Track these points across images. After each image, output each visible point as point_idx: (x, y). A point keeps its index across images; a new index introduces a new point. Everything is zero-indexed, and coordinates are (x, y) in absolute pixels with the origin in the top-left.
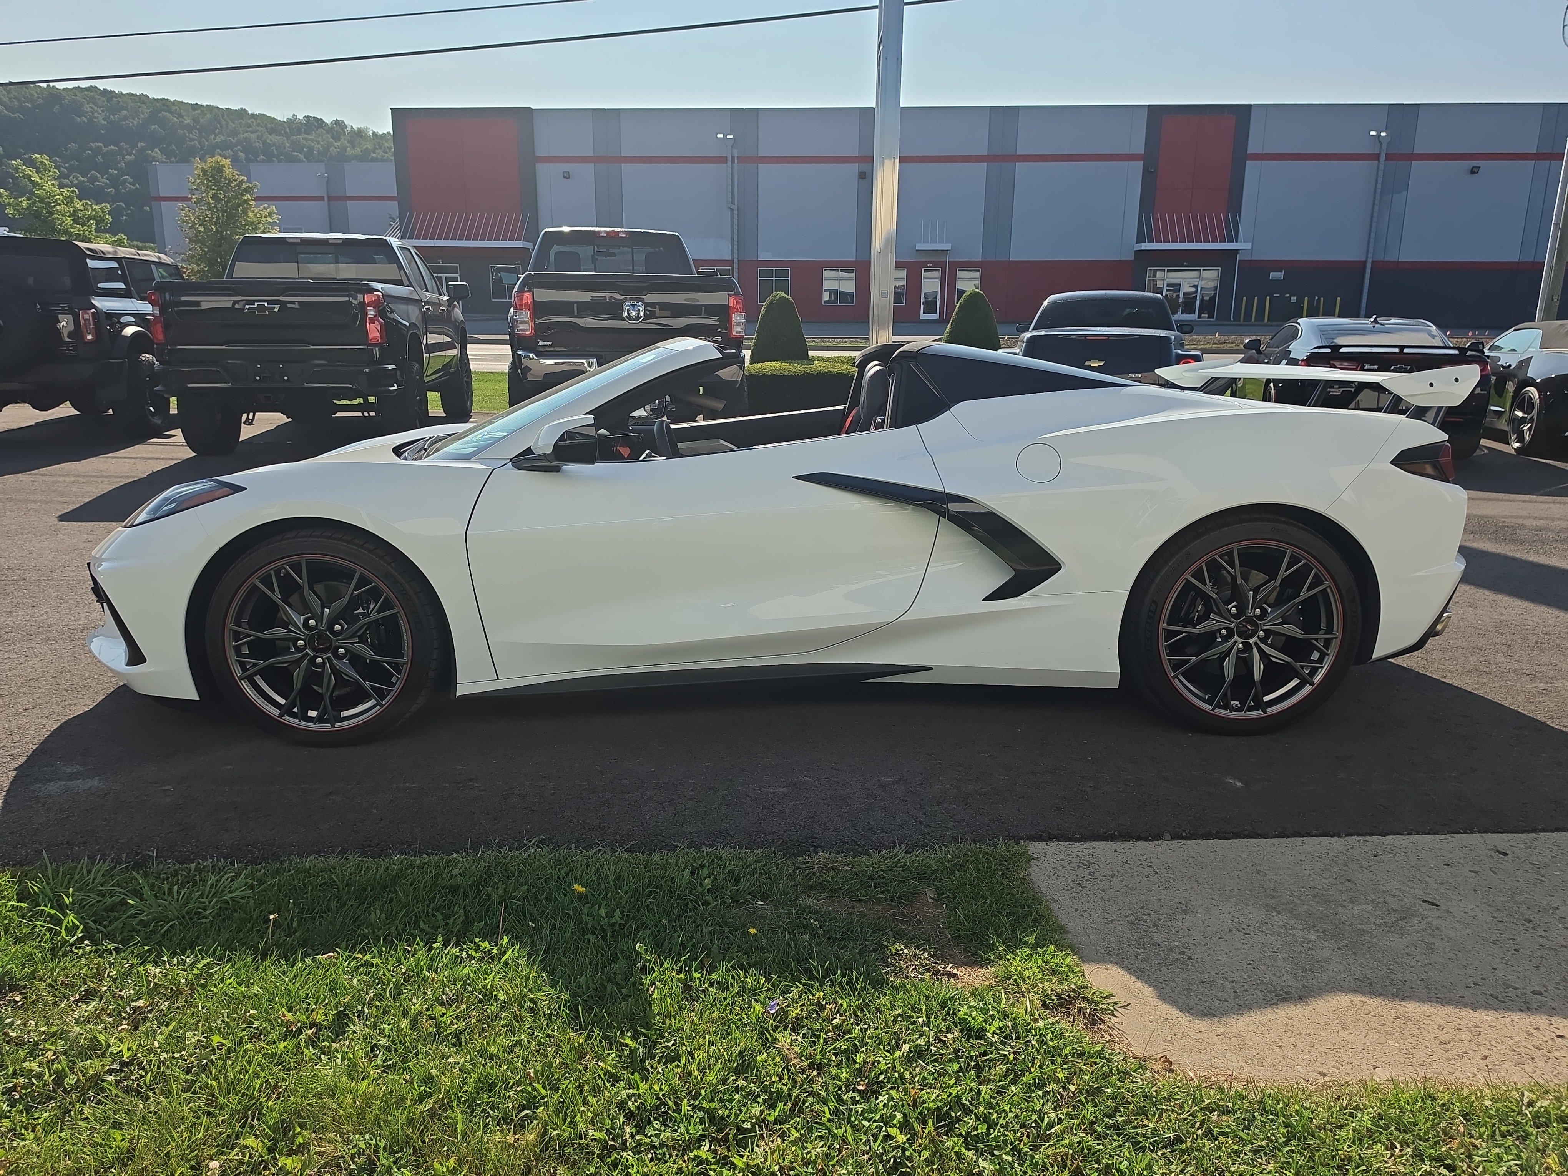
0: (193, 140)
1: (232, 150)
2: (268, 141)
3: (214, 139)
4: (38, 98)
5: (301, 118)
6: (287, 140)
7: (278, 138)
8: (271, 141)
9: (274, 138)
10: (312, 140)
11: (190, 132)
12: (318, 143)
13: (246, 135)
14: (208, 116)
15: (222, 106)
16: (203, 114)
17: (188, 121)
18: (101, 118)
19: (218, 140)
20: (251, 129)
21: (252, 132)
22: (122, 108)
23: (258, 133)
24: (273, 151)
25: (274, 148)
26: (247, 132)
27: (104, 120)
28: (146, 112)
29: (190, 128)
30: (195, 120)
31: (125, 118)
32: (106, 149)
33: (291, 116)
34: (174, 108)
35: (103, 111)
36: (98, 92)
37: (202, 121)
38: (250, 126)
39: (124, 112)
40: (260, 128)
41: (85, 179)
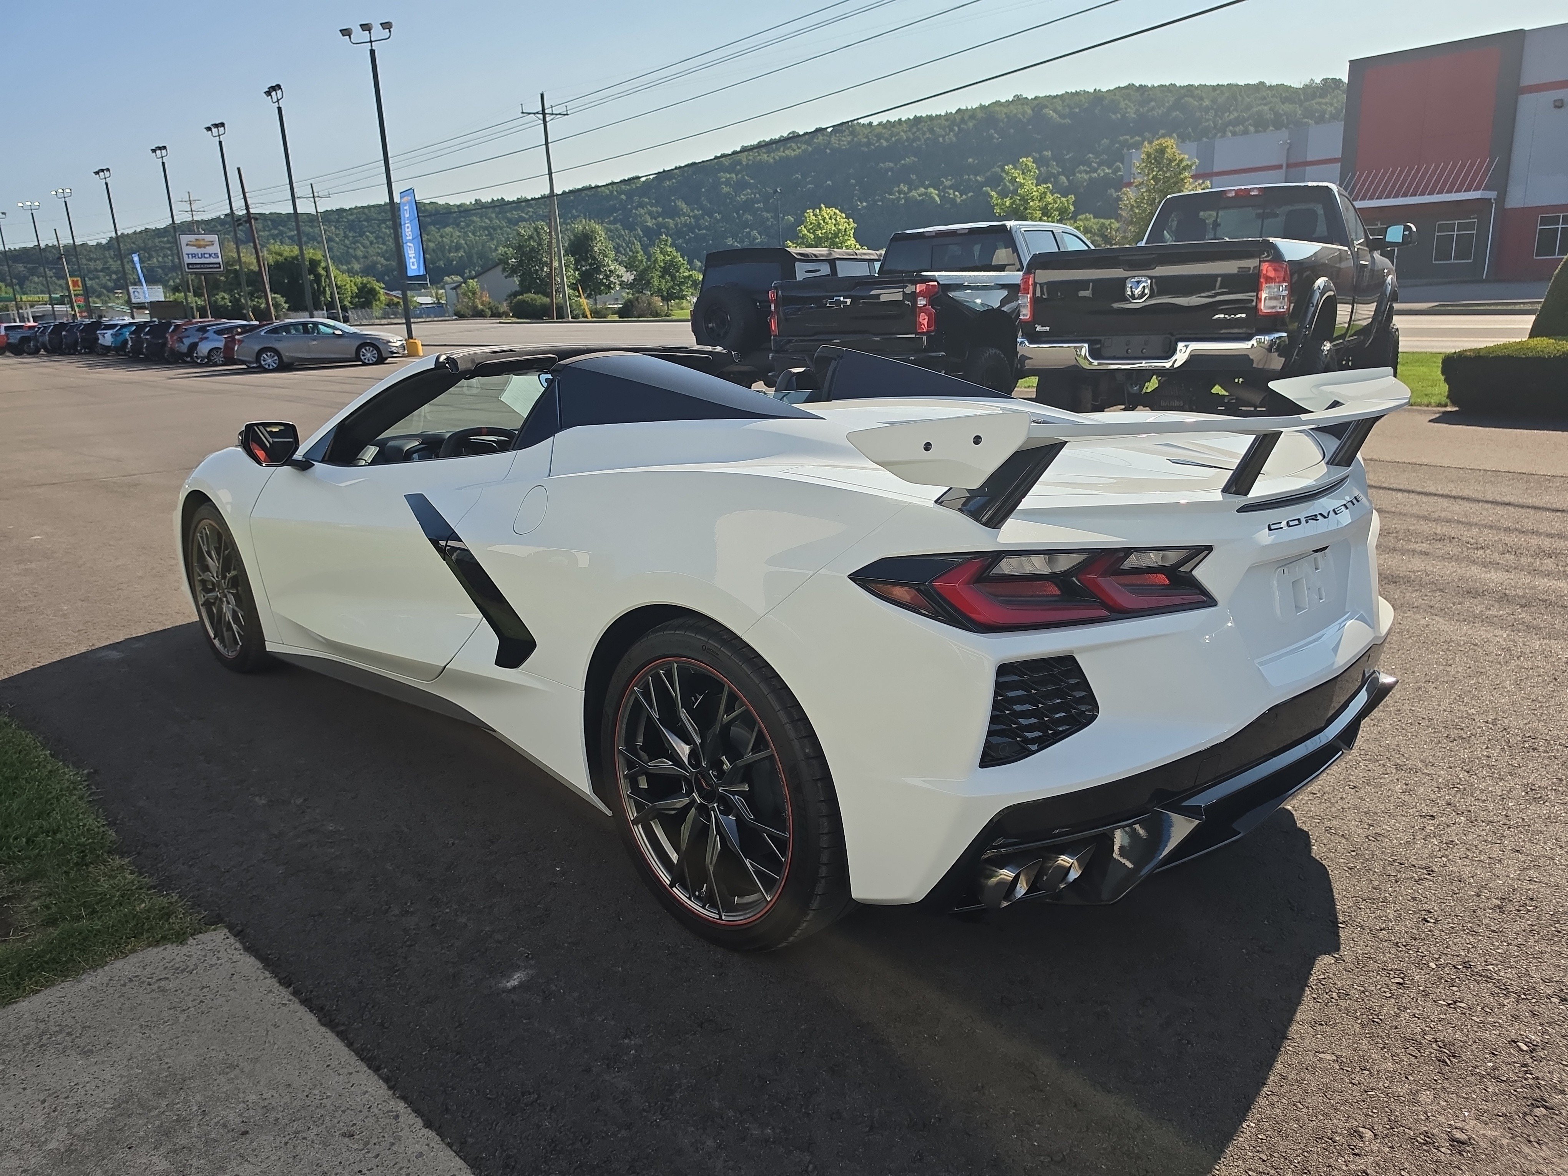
0: (1208, 120)
1: (1243, 126)
2: (1280, 111)
3: (1228, 116)
4: (1085, 102)
5: (1318, 81)
6: (1300, 106)
7: (1291, 106)
8: (1283, 110)
9: (1288, 107)
10: (1326, 104)
11: (1207, 113)
12: (1332, 105)
13: (1260, 108)
14: (1227, 94)
15: (1241, 83)
16: (1222, 93)
17: (1207, 102)
18: (1132, 111)
19: (1232, 117)
20: (1265, 101)
21: (1265, 105)
22: (1151, 101)
23: (1272, 105)
24: (1283, 120)
25: (1285, 117)
26: (1261, 105)
27: (1134, 113)
28: (1172, 99)
29: (1207, 109)
30: (1214, 101)
31: (1153, 109)
32: (1132, 141)
33: (1307, 82)
34: (1196, 92)
35: (1135, 106)
36: (1134, 88)
37: (1219, 100)
38: (1265, 98)
39: (1153, 104)
40: (1275, 99)
41: (1110, 171)
